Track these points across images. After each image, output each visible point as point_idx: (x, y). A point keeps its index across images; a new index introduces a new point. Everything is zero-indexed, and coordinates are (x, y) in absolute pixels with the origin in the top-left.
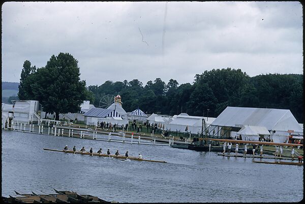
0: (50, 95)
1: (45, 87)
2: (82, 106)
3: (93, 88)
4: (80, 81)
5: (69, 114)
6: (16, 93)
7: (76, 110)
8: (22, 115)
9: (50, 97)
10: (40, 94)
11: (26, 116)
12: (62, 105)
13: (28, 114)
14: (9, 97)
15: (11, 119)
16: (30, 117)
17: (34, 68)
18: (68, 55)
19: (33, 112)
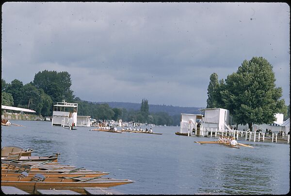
0: (242, 103)
1: (237, 94)
4: (275, 87)
8: (211, 125)
9: (243, 105)
10: (231, 101)
11: (216, 126)
13: (218, 124)
16: (220, 128)
18: (261, 59)
19: (223, 122)
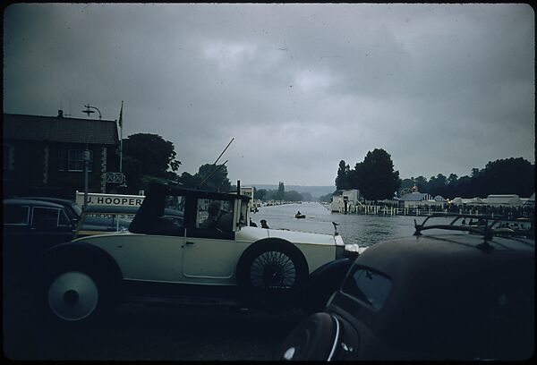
4: (393, 171)
5: (386, 201)
13: (353, 201)
17: (348, 166)
18: (382, 150)
19: (356, 200)
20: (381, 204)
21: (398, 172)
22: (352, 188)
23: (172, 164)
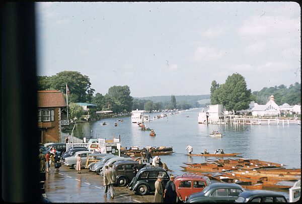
2: (249, 105)
3: (255, 93)
4: (247, 90)
6: (209, 100)
7: (247, 107)
12: (237, 106)
14: (205, 103)
15: (208, 117)
17: (219, 85)
18: (238, 75)
19: (221, 112)
20: (238, 114)
21: (250, 90)
22: (217, 104)
23: (88, 91)
